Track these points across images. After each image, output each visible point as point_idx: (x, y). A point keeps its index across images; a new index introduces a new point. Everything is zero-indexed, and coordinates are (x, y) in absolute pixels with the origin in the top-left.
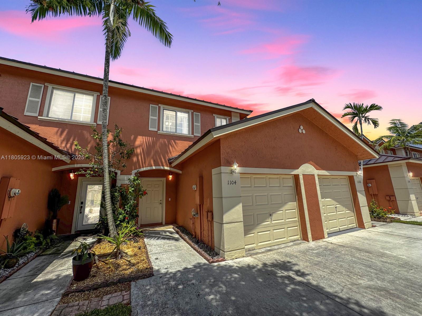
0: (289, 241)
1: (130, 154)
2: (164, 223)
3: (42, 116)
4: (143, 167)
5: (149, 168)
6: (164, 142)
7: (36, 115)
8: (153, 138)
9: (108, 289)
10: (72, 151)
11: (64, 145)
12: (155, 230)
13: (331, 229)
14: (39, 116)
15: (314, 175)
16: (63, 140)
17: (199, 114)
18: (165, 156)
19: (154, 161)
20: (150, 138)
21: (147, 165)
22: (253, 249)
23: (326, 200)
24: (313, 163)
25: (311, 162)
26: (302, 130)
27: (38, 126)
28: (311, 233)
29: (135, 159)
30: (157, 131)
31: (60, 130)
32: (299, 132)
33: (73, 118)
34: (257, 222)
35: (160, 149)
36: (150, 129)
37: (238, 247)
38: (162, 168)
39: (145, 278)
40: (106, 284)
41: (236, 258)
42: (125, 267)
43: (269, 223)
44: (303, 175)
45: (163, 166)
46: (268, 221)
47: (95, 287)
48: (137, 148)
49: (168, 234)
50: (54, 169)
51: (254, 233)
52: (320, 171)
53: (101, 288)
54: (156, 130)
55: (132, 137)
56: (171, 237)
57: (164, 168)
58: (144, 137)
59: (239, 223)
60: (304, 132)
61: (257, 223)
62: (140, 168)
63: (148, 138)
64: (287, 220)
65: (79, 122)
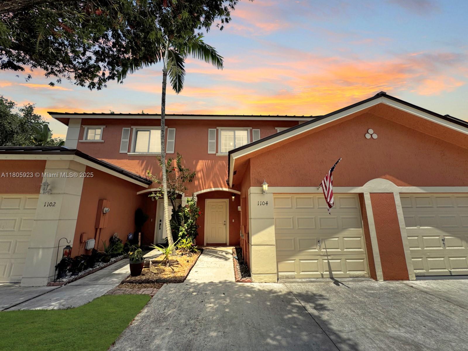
0: (348, 277)
1: (192, 178)
2: (228, 244)
3: (130, 152)
4: (203, 189)
5: (209, 190)
6: (223, 164)
7: (126, 152)
8: (212, 161)
9: (148, 285)
10: (149, 178)
11: (143, 173)
12: (215, 250)
13: (430, 271)
14: (128, 152)
15: (393, 193)
16: (143, 170)
17: (258, 130)
18: (224, 178)
19: (213, 183)
20: (209, 161)
21: (207, 187)
22: (293, 277)
23: (421, 228)
24: (391, 177)
25: (388, 176)
26: (371, 135)
27: (128, 160)
28: (383, 270)
29: (196, 183)
30: (216, 154)
31: (141, 161)
32: (366, 138)
33: (150, 151)
34: (300, 248)
35: (219, 171)
36: (209, 152)
37: (268, 271)
38: (221, 189)
39: (176, 283)
40: (148, 281)
41: (265, 282)
42: (167, 273)
43: (317, 250)
44: (370, 193)
45: (222, 187)
46: (315, 249)
47: (140, 281)
48: (198, 172)
49: (224, 254)
50: (138, 193)
51: (294, 260)
52: (404, 187)
53: (144, 283)
54: (214, 153)
55: (194, 162)
56: (224, 257)
57: (222, 189)
58: (204, 161)
59: (270, 246)
60: (375, 136)
61: (298, 250)
62: (201, 190)
63: (208, 161)
64: (345, 250)
65: (154, 153)
